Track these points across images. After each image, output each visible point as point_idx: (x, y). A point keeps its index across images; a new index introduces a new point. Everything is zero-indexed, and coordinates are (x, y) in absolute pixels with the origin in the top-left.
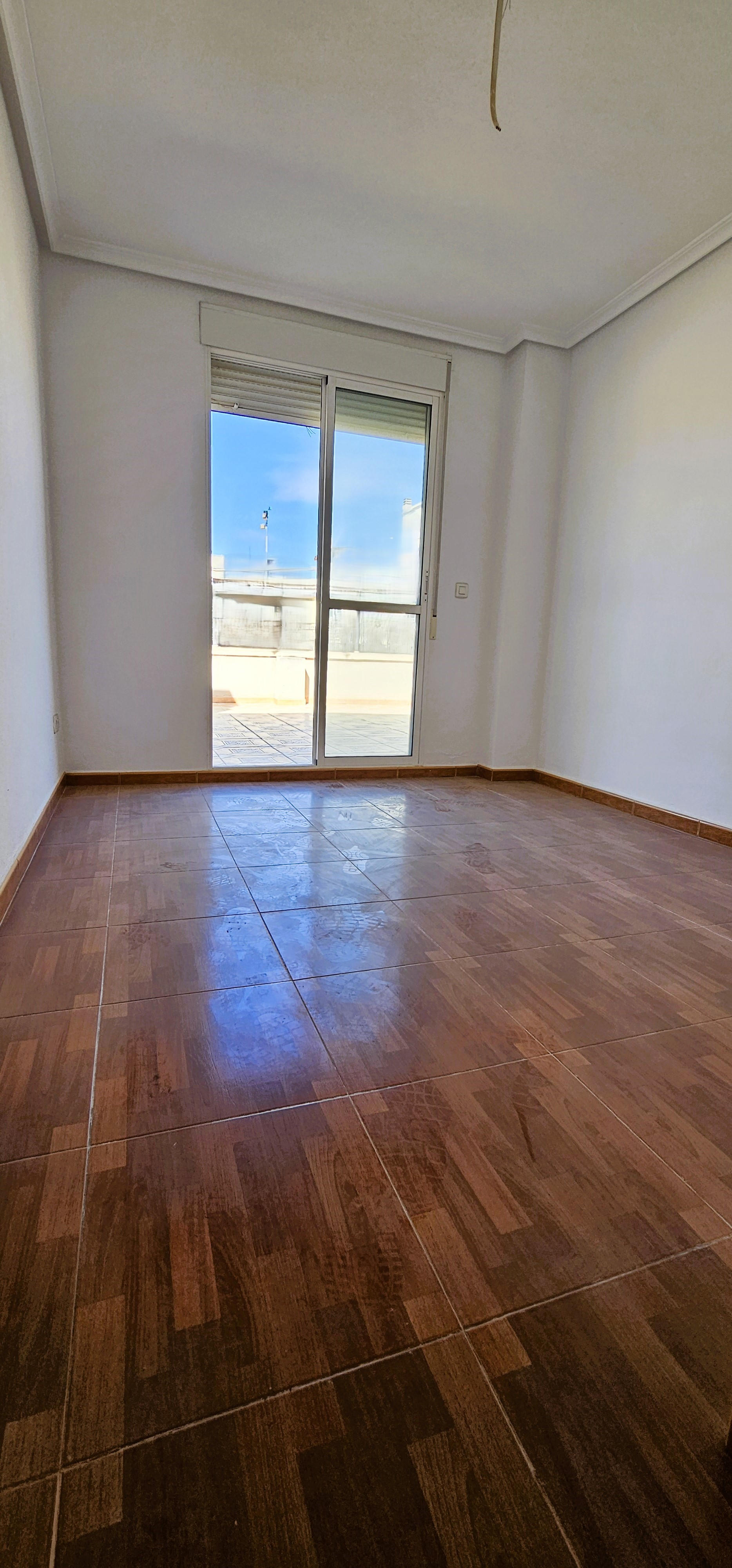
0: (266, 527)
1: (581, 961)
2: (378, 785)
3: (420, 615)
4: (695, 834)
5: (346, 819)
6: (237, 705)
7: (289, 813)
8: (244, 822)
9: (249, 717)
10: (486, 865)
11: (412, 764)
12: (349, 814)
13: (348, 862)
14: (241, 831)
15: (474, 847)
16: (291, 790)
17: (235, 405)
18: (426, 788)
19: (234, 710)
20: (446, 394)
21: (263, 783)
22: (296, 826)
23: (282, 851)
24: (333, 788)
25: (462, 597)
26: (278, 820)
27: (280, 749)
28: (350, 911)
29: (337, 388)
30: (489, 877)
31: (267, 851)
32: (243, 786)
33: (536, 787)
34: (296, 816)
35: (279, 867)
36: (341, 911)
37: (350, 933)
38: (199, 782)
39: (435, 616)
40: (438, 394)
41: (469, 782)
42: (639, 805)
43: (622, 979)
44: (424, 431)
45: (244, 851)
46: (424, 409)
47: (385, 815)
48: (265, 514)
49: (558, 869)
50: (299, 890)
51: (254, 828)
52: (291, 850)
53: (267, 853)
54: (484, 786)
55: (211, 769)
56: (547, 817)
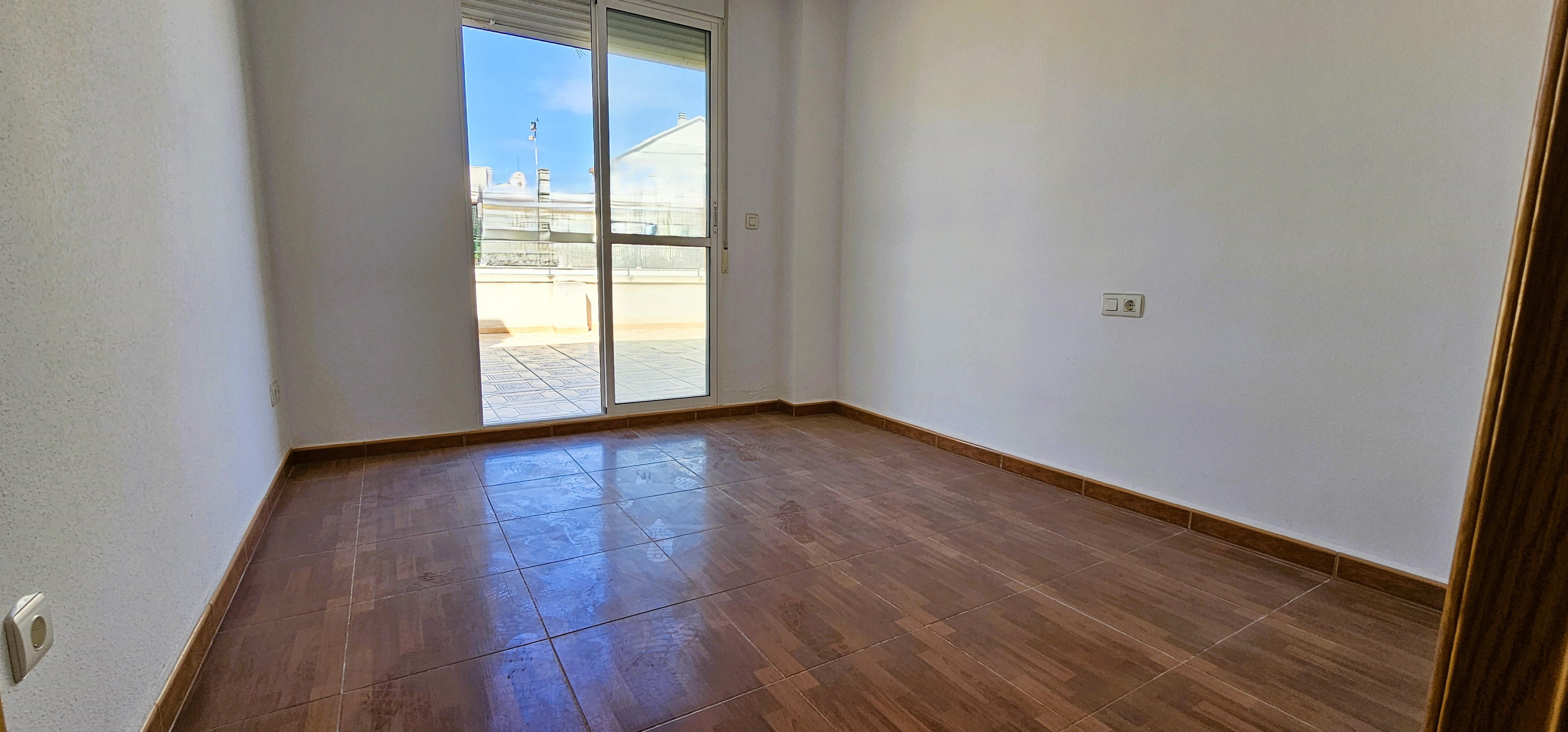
0: (535, 139)
1: (925, 656)
2: (676, 432)
3: (710, 248)
4: (999, 467)
5: (645, 481)
6: (511, 336)
7: (580, 479)
8: (525, 498)
9: (523, 351)
10: (803, 530)
11: (710, 404)
12: (647, 475)
13: (652, 544)
14: (520, 512)
15: (787, 506)
16: (576, 446)
17: (491, 21)
18: (727, 431)
19: (507, 342)
20: (724, 20)
21: (546, 439)
22: (588, 498)
23: (573, 537)
24: (626, 440)
25: (752, 228)
26: (566, 492)
27: (564, 392)
28: (660, 619)
29: (607, 8)
30: (810, 547)
31: (555, 539)
32: (522, 445)
33: (840, 421)
34: (587, 483)
35: (570, 562)
36: (649, 620)
37: (663, 655)
38: (467, 445)
39: (727, 249)
40: (716, 20)
41: (773, 420)
42: (942, 438)
43: (970, 677)
44: (704, 56)
45: (526, 543)
46: (703, 34)
47: (688, 471)
48: (533, 125)
49: (878, 527)
50: (597, 596)
51: (538, 507)
52: (583, 535)
53: (554, 542)
54: (787, 423)
55: (482, 428)
56: (856, 458)
